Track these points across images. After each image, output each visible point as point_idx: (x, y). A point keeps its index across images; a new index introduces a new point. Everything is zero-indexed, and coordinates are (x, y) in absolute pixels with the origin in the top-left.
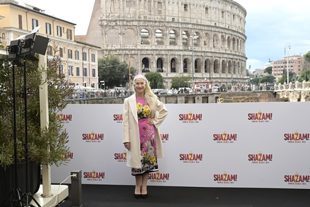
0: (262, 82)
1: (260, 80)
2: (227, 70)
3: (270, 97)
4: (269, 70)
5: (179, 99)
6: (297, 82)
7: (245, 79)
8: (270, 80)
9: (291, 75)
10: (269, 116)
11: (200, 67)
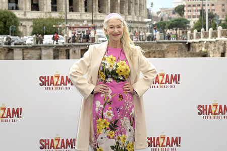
0: (169, 28)
1: (167, 25)
2: (118, 8)
3: (181, 50)
4: (180, 10)
5: (44, 52)
6: (220, 28)
7: (146, 23)
8: (181, 24)
9: (211, 16)
10: (176, 79)
11: (77, 4)
